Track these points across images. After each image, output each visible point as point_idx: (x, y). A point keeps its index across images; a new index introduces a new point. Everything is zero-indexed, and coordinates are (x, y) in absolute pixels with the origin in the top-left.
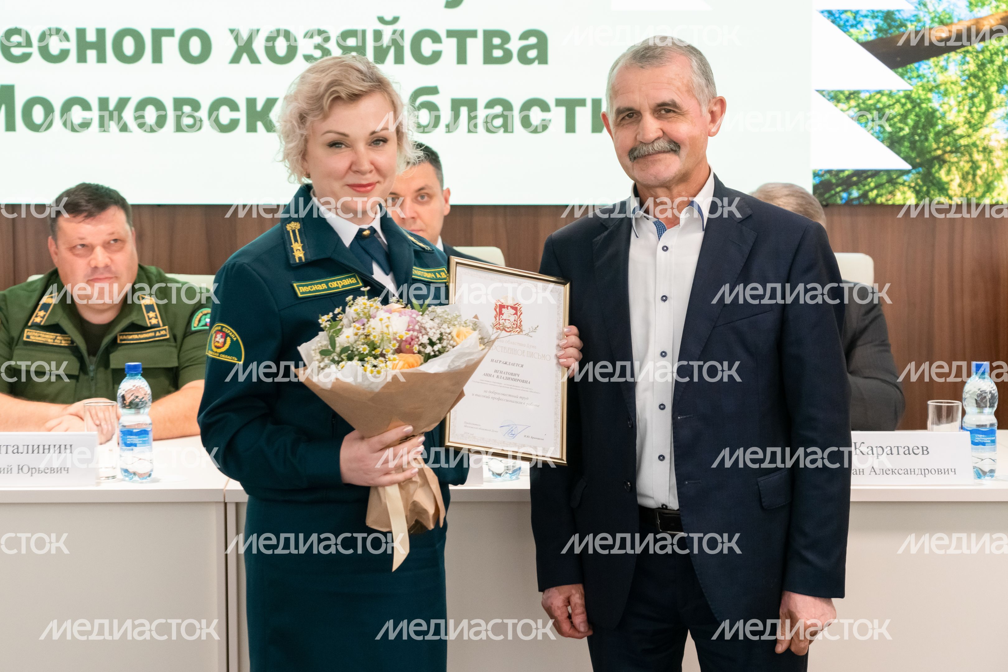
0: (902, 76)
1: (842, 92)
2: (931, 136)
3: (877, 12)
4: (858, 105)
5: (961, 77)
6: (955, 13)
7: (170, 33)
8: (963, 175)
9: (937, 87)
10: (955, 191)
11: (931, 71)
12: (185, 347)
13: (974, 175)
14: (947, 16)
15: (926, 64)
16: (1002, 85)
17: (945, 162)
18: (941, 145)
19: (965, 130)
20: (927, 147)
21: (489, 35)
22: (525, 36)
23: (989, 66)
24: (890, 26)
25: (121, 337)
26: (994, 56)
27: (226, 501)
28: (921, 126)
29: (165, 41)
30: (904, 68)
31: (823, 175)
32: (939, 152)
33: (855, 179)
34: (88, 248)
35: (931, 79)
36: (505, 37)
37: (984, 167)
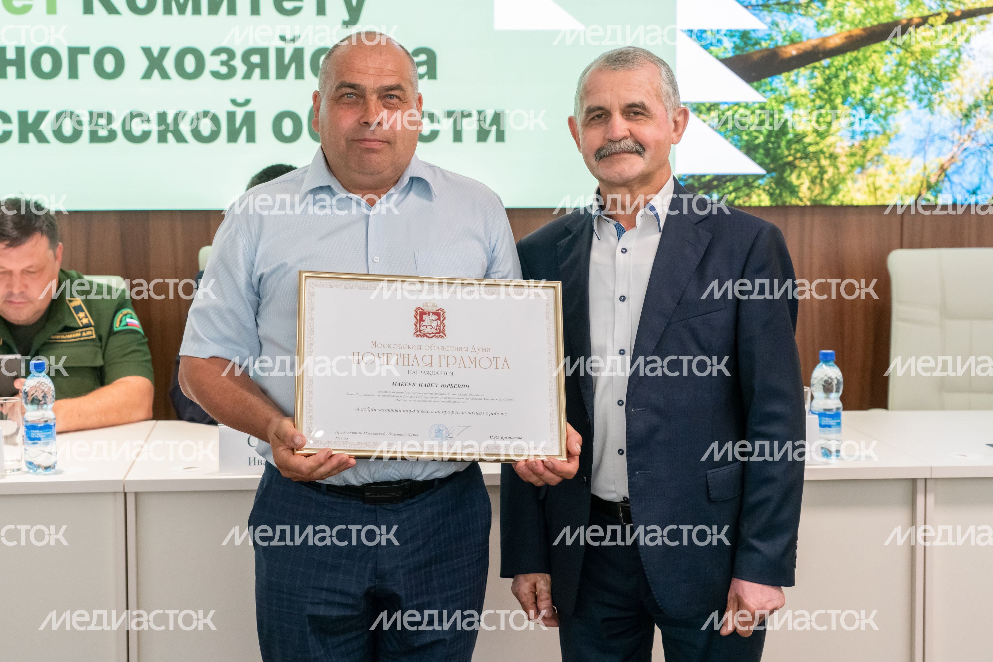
0: (757, 89)
1: (703, 104)
2: (783, 144)
3: (735, 31)
5: (810, 90)
6: (805, 33)
7: (85, 51)
8: (812, 178)
9: (789, 99)
10: (804, 193)
11: (783, 84)
12: (110, 347)
13: (822, 179)
14: (797, 35)
15: (779, 79)
16: (846, 98)
17: (795, 167)
18: (792, 152)
19: (813, 138)
20: (780, 154)
22: (416, 53)
23: (834, 80)
24: (746, 44)
26: (839, 72)
27: (125, 491)
28: (774, 134)
29: (81, 58)
30: (759, 82)
31: (686, 180)
32: (790, 159)
33: (715, 183)
35: (783, 92)
37: (830, 172)
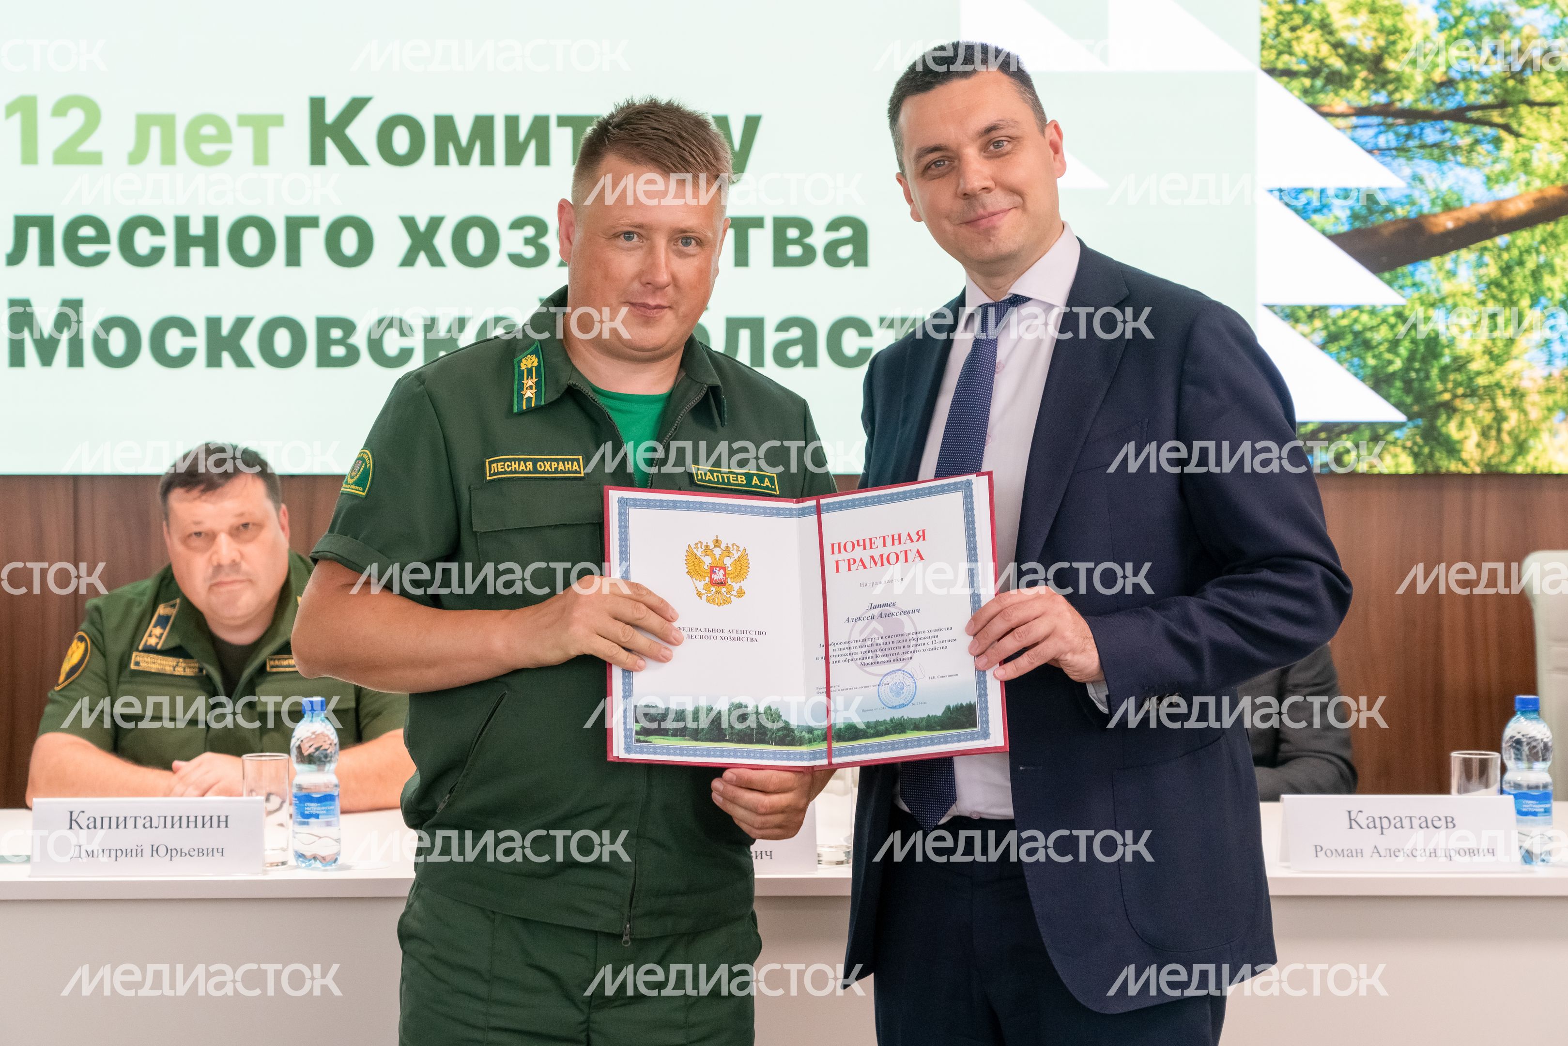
0: (1390, 283)
1: (1301, 308)
2: (1434, 372)
4: (1326, 327)
5: (1476, 285)
6: (1467, 193)
7: (313, 222)
8: (1483, 428)
9: (1442, 300)
10: (1470, 453)
11: (1433, 276)
13: (1499, 431)
14: (1455, 197)
15: (1425, 267)
16: (1538, 297)
17: (1455, 410)
18: (1450, 385)
19: (1484, 364)
20: (1429, 389)
21: (781, 225)
22: (834, 225)
23: (1517, 269)
24: (1371, 212)
25: (272, 663)
26: (1525, 256)
28: (1419, 356)
29: (306, 234)
30: (1393, 273)
32: (1447, 396)
33: (1323, 435)
34: (211, 537)
35: (1433, 288)
36: (805, 227)
37: (1513, 419)
